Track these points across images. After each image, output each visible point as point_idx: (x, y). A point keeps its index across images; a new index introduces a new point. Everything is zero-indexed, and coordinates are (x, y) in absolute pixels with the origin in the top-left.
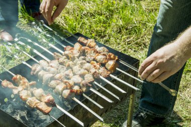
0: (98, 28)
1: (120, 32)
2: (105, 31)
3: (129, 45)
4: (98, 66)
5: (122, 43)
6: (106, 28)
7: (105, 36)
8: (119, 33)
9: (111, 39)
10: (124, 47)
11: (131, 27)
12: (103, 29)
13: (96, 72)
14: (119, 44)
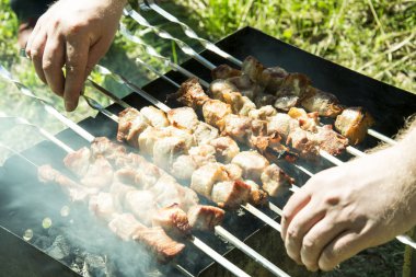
0: (303, 15)
1: (370, 23)
2: (323, 22)
3: (398, 63)
4: (311, 122)
5: (377, 56)
6: (326, 12)
7: (323, 36)
8: (365, 26)
9: (342, 44)
10: (382, 69)
11: (404, 8)
12: (317, 16)
13: (305, 140)
14: (366, 59)
